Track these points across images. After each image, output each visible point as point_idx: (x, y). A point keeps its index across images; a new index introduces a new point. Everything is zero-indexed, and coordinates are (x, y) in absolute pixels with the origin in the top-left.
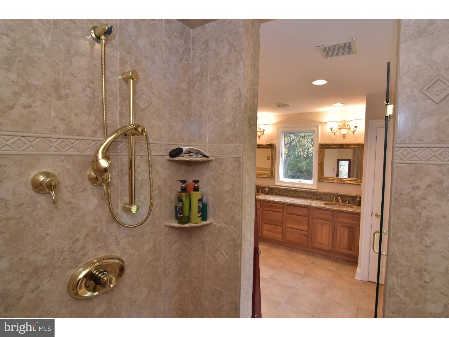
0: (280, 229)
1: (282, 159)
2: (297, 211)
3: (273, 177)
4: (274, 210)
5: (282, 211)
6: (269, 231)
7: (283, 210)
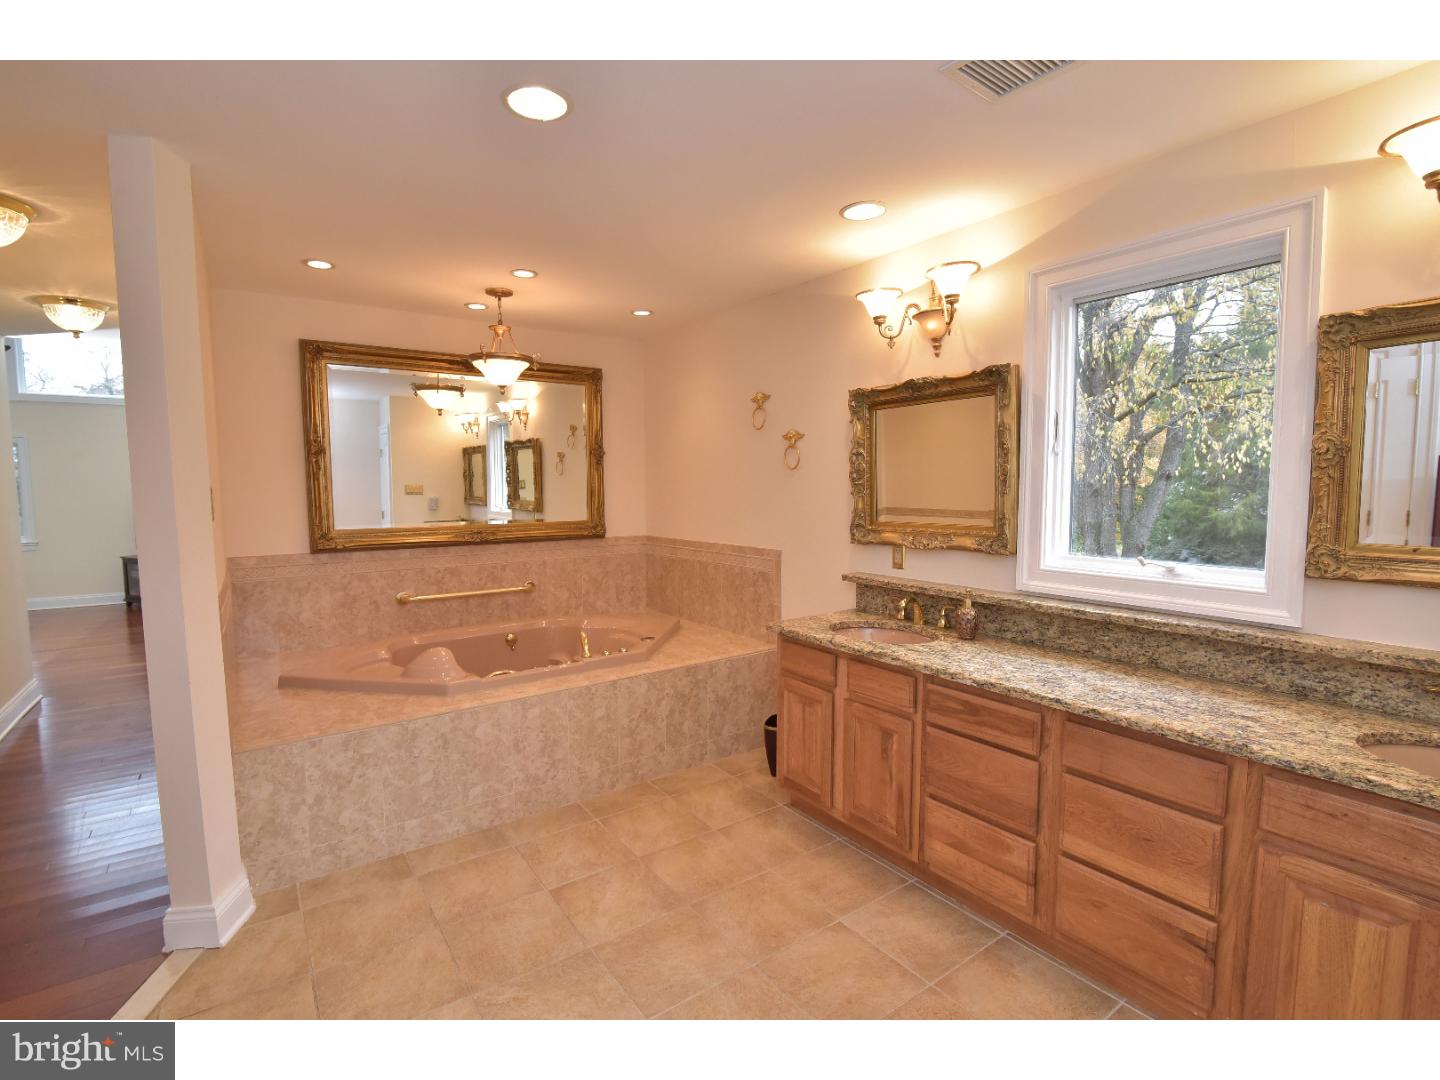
0: (1019, 855)
1: (1059, 450)
2: (1130, 766)
3: (1005, 546)
4: (989, 734)
5: (1033, 753)
6: (958, 846)
7: (1042, 746)
